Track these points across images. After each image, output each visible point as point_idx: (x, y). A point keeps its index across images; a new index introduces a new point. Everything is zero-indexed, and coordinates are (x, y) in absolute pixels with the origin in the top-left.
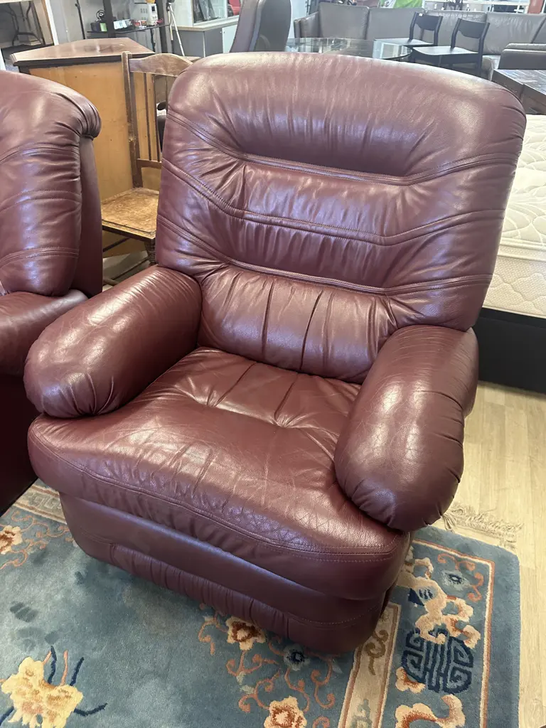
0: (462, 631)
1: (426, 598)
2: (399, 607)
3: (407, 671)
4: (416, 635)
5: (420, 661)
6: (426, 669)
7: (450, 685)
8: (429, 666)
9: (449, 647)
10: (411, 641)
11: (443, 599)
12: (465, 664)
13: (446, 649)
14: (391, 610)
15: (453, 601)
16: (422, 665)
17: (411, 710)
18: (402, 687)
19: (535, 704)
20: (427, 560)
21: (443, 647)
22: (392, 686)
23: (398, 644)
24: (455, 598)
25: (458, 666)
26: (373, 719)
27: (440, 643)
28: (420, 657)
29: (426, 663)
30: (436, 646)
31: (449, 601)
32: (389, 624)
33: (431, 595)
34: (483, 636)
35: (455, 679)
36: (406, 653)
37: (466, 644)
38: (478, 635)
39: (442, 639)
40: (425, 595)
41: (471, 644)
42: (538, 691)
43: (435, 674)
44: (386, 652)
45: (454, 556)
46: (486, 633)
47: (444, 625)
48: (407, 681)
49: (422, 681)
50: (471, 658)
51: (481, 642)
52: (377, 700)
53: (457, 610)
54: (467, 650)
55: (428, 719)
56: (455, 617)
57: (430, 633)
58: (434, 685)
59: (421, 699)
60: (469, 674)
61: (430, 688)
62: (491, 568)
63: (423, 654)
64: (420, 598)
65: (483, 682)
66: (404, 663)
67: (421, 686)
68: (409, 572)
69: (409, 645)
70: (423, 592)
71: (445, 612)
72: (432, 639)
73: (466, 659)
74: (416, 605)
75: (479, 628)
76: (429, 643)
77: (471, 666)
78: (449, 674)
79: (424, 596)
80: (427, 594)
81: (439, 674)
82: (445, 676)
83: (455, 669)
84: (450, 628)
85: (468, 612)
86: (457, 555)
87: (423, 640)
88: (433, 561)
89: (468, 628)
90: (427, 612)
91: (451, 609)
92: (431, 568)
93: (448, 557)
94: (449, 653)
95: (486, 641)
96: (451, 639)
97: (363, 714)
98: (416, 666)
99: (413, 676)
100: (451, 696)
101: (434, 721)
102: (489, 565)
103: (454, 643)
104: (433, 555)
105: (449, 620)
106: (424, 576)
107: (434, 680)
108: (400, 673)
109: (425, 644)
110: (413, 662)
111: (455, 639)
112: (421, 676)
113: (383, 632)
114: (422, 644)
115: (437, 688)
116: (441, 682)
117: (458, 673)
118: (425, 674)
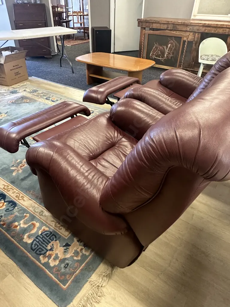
0: (47, 257)
1: (65, 250)
2: (66, 238)
3: (47, 231)
4: (55, 239)
5: (46, 236)
6: (43, 237)
7: (35, 242)
8: (43, 238)
9: (45, 248)
10: (54, 237)
11: (61, 256)
12: (37, 251)
13: (45, 247)
14: (66, 235)
15: (59, 260)
17: (36, 227)
18: (44, 227)
19: (12, 271)
20: (79, 258)
21: (47, 246)
22: (45, 225)
23: (55, 232)
24: (59, 261)
26: (41, 217)
27: (48, 246)
28: (47, 237)
29: (45, 238)
30: (48, 244)
31: (60, 258)
32: (64, 233)
33: (65, 252)
34: (41, 264)
36: (51, 233)
37: (42, 255)
38: (43, 262)
39: (49, 248)
40: (66, 250)
41: (41, 257)
42: (14, 276)
43: (41, 239)
44: (55, 227)
45: (76, 272)
46: (41, 266)
47: (53, 251)
48: (44, 230)
49: (41, 234)
50: (37, 254)
51: (40, 261)
52: (45, 219)
53: (55, 259)
54: (41, 254)
55: (31, 231)
56: (53, 257)
57: (53, 245)
58: (38, 237)
59: (38, 231)
60: (33, 250)
61: (38, 236)
62: (63, 287)
63: (48, 238)
64: (66, 247)
65: (28, 254)
66: (49, 231)
67: (40, 233)
68: (78, 248)
69: (53, 235)
70: (67, 249)
71: (57, 254)
72: (50, 244)
74: (64, 244)
75: (44, 264)
76: (50, 242)
77: (35, 253)
78: (38, 244)
79: (66, 249)
80: (66, 251)
81: (40, 240)
82: (38, 242)
83: (38, 246)
84: (51, 252)
85: (52, 263)
86: (76, 273)
87: (52, 241)
88: (78, 261)
89: (46, 259)
90: (60, 247)
91: (56, 258)
92: (75, 258)
93: (76, 268)
94: (44, 247)
95: (39, 264)
96: (47, 251)
97: (43, 214)
98: (46, 235)
99: (44, 232)
100: (32, 241)
102: (65, 287)
103: (45, 251)
104: (81, 262)
105: (53, 254)
106: (74, 253)
107: (39, 238)
108: (47, 229)
109: (51, 241)
110: (48, 234)
111: (46, 252)
112: (43, 234)
113: (61, 229)
114: (51, 240)
115: (37, 238)
116: (38, 240)
117: (36, 246)
118: (42, 236)
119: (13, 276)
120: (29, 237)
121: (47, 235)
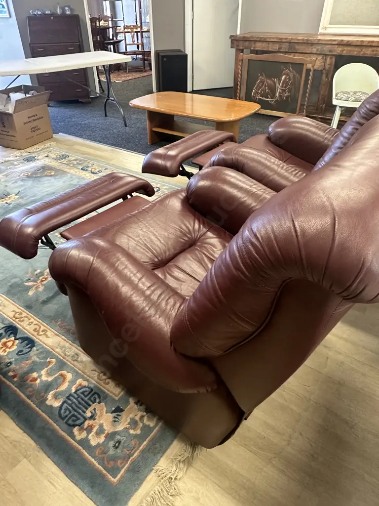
0: (85, 430)
1: (115, 417)
2: (117, 398)
3: (85, 387)
4: (98, 401)
5: (84, 395)
6: (79, 397)
7: (65, 405)
8: (79, 399)
9: (82, 416)
10: (96, 396)
11: (108, 428)
13: (82, 413)
14: (117, 393)
15: (104, 435)
16: (82, 396)
17: (67, 381)
18: (79, 381)
19: (28, 453)
20: (139, 432)
21: (85, 412)
22: (83, 377)
23: (100, 389)
24: (106, 437)
25: (71, 415)
26: (76, 363)
27: (87, 411)
28: (86, 396)
29: (81, 399)
30: (87, 409)
31: (106, 432)
32: (113, 390)
33: (115, 421)
34: (76, 441)
35: (67, 409)
36: (92, 390)
37: (77, 427)
38: (78, 438)
39: (88, 414)
40: (116, 418)
41: (76, 430)
43: (75, 400)
44: (98, 381)
45: (133, 455)
46: (75, 444)
47: (94, 419)
48: (80, 385)
49: (75, 392)
50: (69, 425)
51: (73, 437)
52: (81, 367)
53: (98, 434)
54: (74, 426)
55: (59, 387)
56: (95, 430)
57: (95, 409)
58: (71, 397)
59: (69, 388)
60: (63, 419)
61: (71, 395)
62: (112, 479)
63: (86, 399)
64: (116, 413)
65: (55, 425)
66: (88, 387)
67: (73, 390)
68: (136, 416)
69: (95, 393)
70: (119, 417)
71: (101, 426)
72: (90, 409)
73: (70, 422)
74: (113, 409)
75: (80, 442)
76: (90, 405)
77: (66, 423)
78: (70, 408)
79: (116, 416)
80: (117, 420)
81: (73, 403)
82: (70, 406)
83: (70, 412)
84: (91, 422)
85: (94, 441)
86: (133, 457)
87: (93, 403)
88: (136, 436)
89: (84, 434)
90: (106, 413)
91: (101, 431)
92: (132, 432)
93: (133, 449)
94: (80, 414)
95: (73, 441)
96: (85, 419)
97: (79, 359)
98: (83, 393)
99: (80, 389)
100: (60, 403)
101: (57, 389)
102: (115, 480)
103: (82, 419)
104: (141, 438)
105: (95, 425)
106: (129, 424)
107: (72, 398)
108: (85, 383)
109: (91, 403)
110: (86, 391)
111: (84, 422)
112: (78, 392)
113: (108, 383)
114: (91, 401)
115: (68, 398)
116: (69, 402)
117: (68, 412)
118: (77, 395)
119: (30, 461)
120: (56, 397)
121: (86, 393)
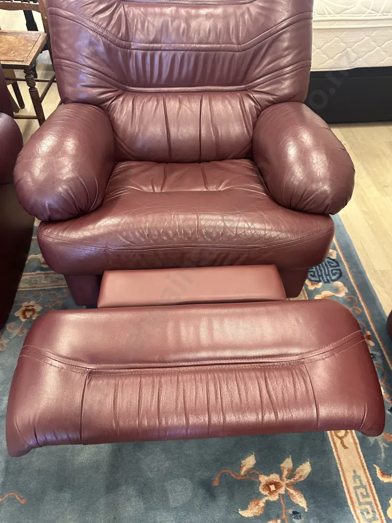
3: (310, 280)
5: (314, 273)
6: (319, 276)
7: (333, 278)
8: (320, 274)
12: (336, 266)
16: (316, 274)
17: (321, 295)
18: (311, 288)
22: (307, 289)
25: (332, 268)
29: (318, 273)
34: (337, 251)
35: (334, 275)
37: (332, 258)
38: (335, 252)
41: (334, 257)
42: (371, 265)
43: (324, 276)
46: (338, 249)
48: (312, 284)
49: (320, 281)
50: (337, 263)
51: (338, 254)
54: (333, 260)
55: (331, 296)
58: (326, 281)
59: (323, 289)
60: (340, 270)
61: (325, 283)
65: (347, 270)
67: (321, 284)
73: (335, 264)
77: (338, 266)
78: (330, 273)
81: (326, 275)
82: (329, 275)
83: (332, 270)
89: (330, 251)
94: (326, 265)
95: (340, 253)
98: (314, 276)
99: (315, 281)
100: (336, 282)
101: (334, 295)
103: (326, 259)
107: (325, 279)
108: (308, 282)
110: (311, 275)
112: (318, 279)
115: (328, 282)
116: (329, 278)
117: (334, 272)
118: (319, 278)
119: (373, 266)
120: (337, 290)
121: (312, 273)
